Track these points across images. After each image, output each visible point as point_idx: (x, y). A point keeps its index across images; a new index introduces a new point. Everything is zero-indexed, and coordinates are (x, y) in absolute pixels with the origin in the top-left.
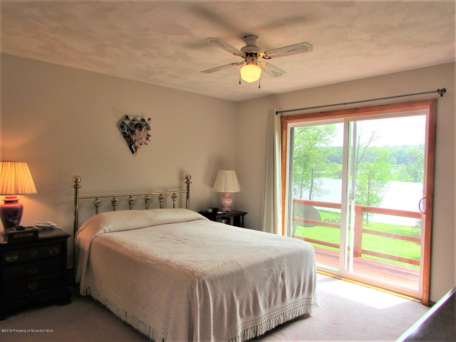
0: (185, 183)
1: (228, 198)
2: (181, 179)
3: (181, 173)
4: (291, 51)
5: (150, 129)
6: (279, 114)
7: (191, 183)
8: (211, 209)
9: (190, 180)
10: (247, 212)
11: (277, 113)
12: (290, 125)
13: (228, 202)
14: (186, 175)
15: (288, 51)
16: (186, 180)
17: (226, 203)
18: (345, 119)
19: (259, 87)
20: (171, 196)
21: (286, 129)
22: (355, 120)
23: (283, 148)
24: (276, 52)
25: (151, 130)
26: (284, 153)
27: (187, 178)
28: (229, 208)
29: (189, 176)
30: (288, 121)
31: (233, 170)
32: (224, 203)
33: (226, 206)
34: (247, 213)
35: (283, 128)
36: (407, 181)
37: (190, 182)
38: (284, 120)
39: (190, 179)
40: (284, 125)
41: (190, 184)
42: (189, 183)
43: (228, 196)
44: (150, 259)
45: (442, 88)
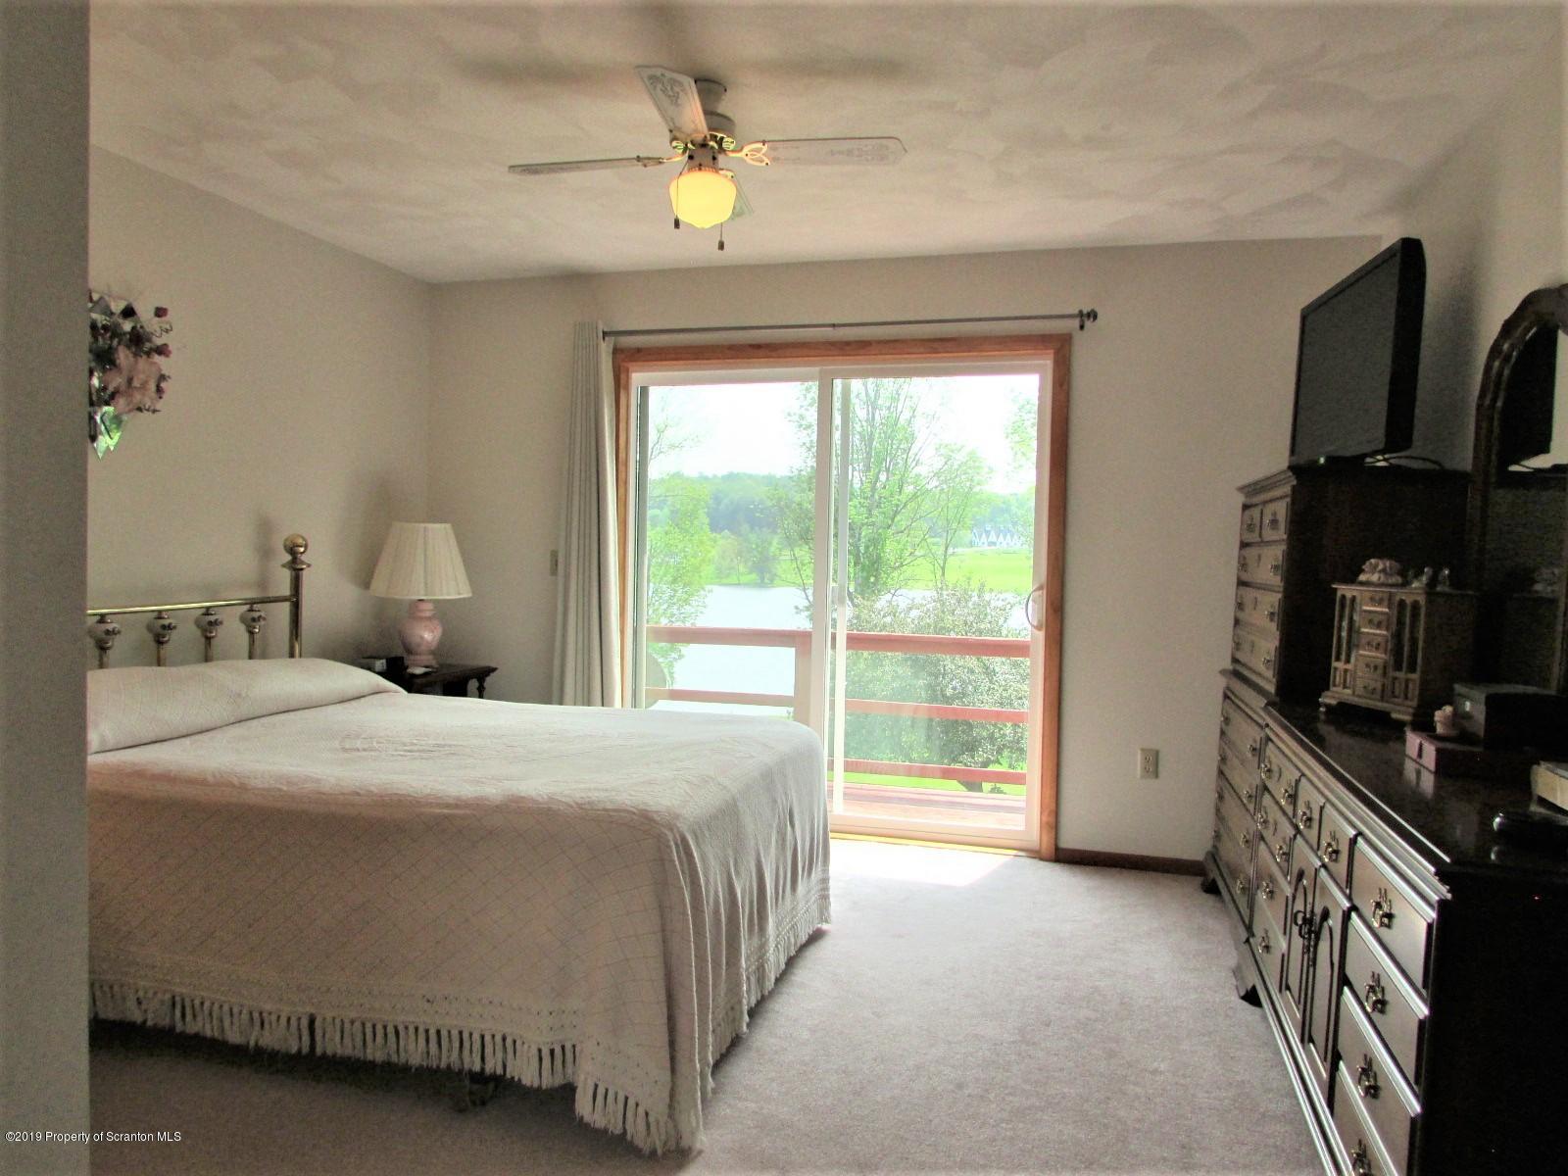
0: (284, 566)
1: (429, 619)
2: (265, 553)
3: (265, 528)
4: (841, 153)
5: (170, 352)
6: (611, 340)
7: (309, 566)
8: (384, 661)
9: (303, 558)
10: (493, 665)
11: (605, 334)
12: (637, 378)
13: (428, 635)
14: (286, 540)
15: (832, 153)
16: (288, 558)
17: (422, 638)
18: (821, 372)
19: (721, 246)
20: (239, 614)
21: (627, 388)
22: (848, 375)
23: (621, 451)
24: (797, 148)
25: (171, 355)
26: (622, 468)
27: (292, 550)
28: (431, 657)
29: (300, 541)
30: (631, 366)
31: (445, 522)
32: (418, 640)
33: (423, 648)
34: (494, 670)
35: (620, 384)
36: (739, 584)
37: (303, 563)
38: (623, 361)
39: (304, 552)
40: (623, 376)
41: (302, 569)
42: (299, 567)
43: (428, 614)
44: (430, 805)
45: (1089, 310)
